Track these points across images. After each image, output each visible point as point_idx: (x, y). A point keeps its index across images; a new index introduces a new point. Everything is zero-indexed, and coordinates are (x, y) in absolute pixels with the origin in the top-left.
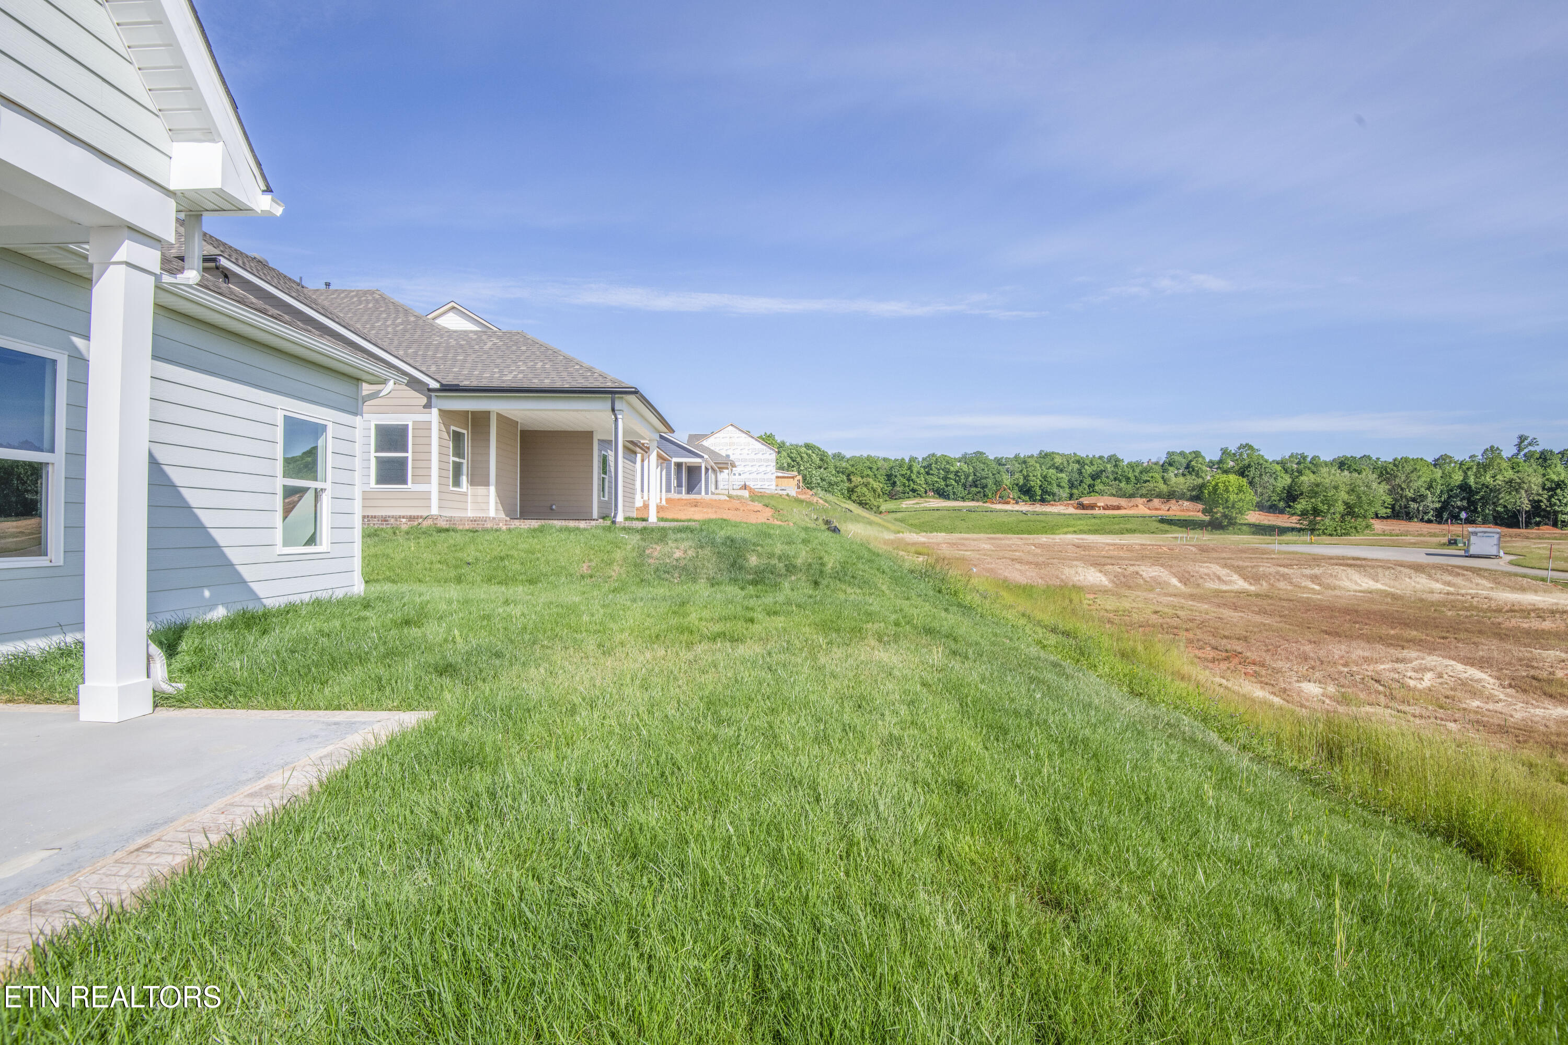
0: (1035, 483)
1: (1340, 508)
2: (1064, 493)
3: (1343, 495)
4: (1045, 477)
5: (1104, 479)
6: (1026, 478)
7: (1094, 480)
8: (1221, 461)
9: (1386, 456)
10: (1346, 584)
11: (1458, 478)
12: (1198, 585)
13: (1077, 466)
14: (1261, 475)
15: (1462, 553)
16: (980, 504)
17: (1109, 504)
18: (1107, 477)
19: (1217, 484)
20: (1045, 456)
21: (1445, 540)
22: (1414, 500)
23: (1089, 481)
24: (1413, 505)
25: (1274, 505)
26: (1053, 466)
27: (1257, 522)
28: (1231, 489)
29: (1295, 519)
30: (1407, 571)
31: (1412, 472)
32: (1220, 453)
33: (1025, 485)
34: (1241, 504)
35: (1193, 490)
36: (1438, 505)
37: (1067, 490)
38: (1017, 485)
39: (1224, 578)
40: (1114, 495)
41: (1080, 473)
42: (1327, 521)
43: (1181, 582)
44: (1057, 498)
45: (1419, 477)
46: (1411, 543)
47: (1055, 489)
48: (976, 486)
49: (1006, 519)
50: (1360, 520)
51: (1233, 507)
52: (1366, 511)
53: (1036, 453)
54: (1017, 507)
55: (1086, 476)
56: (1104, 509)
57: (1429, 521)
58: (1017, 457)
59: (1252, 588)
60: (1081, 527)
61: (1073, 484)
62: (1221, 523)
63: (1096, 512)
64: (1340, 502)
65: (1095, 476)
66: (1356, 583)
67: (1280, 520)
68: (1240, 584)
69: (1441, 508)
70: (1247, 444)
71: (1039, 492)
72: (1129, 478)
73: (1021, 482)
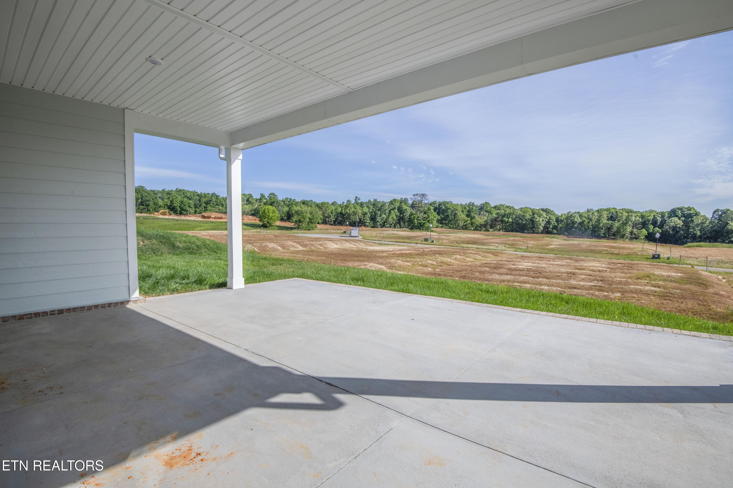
0: (177, 204)
1: (307, 220)
2: (192, 211)
3: (309, 215)
4: (182, 202)
5: (212, 204)
6: (171, 202)
7: (207, 205)
8: (260, 199)
9: (319, 201)
10: (329, 246)
11: (340, 209)
12: (288, 249)
13: (198, 198)
14: (278, 206)
15: (349, 236)
16: (149, 215)
17: (217, 216)
18: (213, 204)
19: (265, 209)
20: (179, 191)
21: (342, 231)
22: (327, 217)
23: (204, 205)
24: (327, 219)
25: (283, 218)
26: (186, 197)
27: (279, 225)
28: (270, 212)
29: (293, 224)
30: (344, 241)
31: (327, 207)
32: (260, 196)
33: (171, 205)
34: (274, 218)
35: (252, 211)
36: (334, 219)
37: (194, 209)
38: (167, 205)
39: (295, 246)
40: (217, 212)
41: (200, 201)
42: (304, 225)
43: (282, 248)
44: (188, 212)
45: (329, 209)
46: (333, 233)
47: (188, 208)
48: (143, 205)
49: (167, 223)
50: (314, 224)
51: (271, 219)
52: (316, 221)
53: (174, 189)
54: (171, 217)
55: (203, 202)
56: (214, 218)
57: (332, 225)
58: (164, 191)
59: (305, 249)
60: (207, 227)
61: (196, 206)
62: (266, 225)
63: (211, 220)
64: (308, 218)
65: (207, 203)
66: (332, 246)
67: (287, 224)
68: (301, 248)
69: (335, 220)
70: (273, 193)
71: (179, 209)
72: (223, 205)
73: (169, 204)
